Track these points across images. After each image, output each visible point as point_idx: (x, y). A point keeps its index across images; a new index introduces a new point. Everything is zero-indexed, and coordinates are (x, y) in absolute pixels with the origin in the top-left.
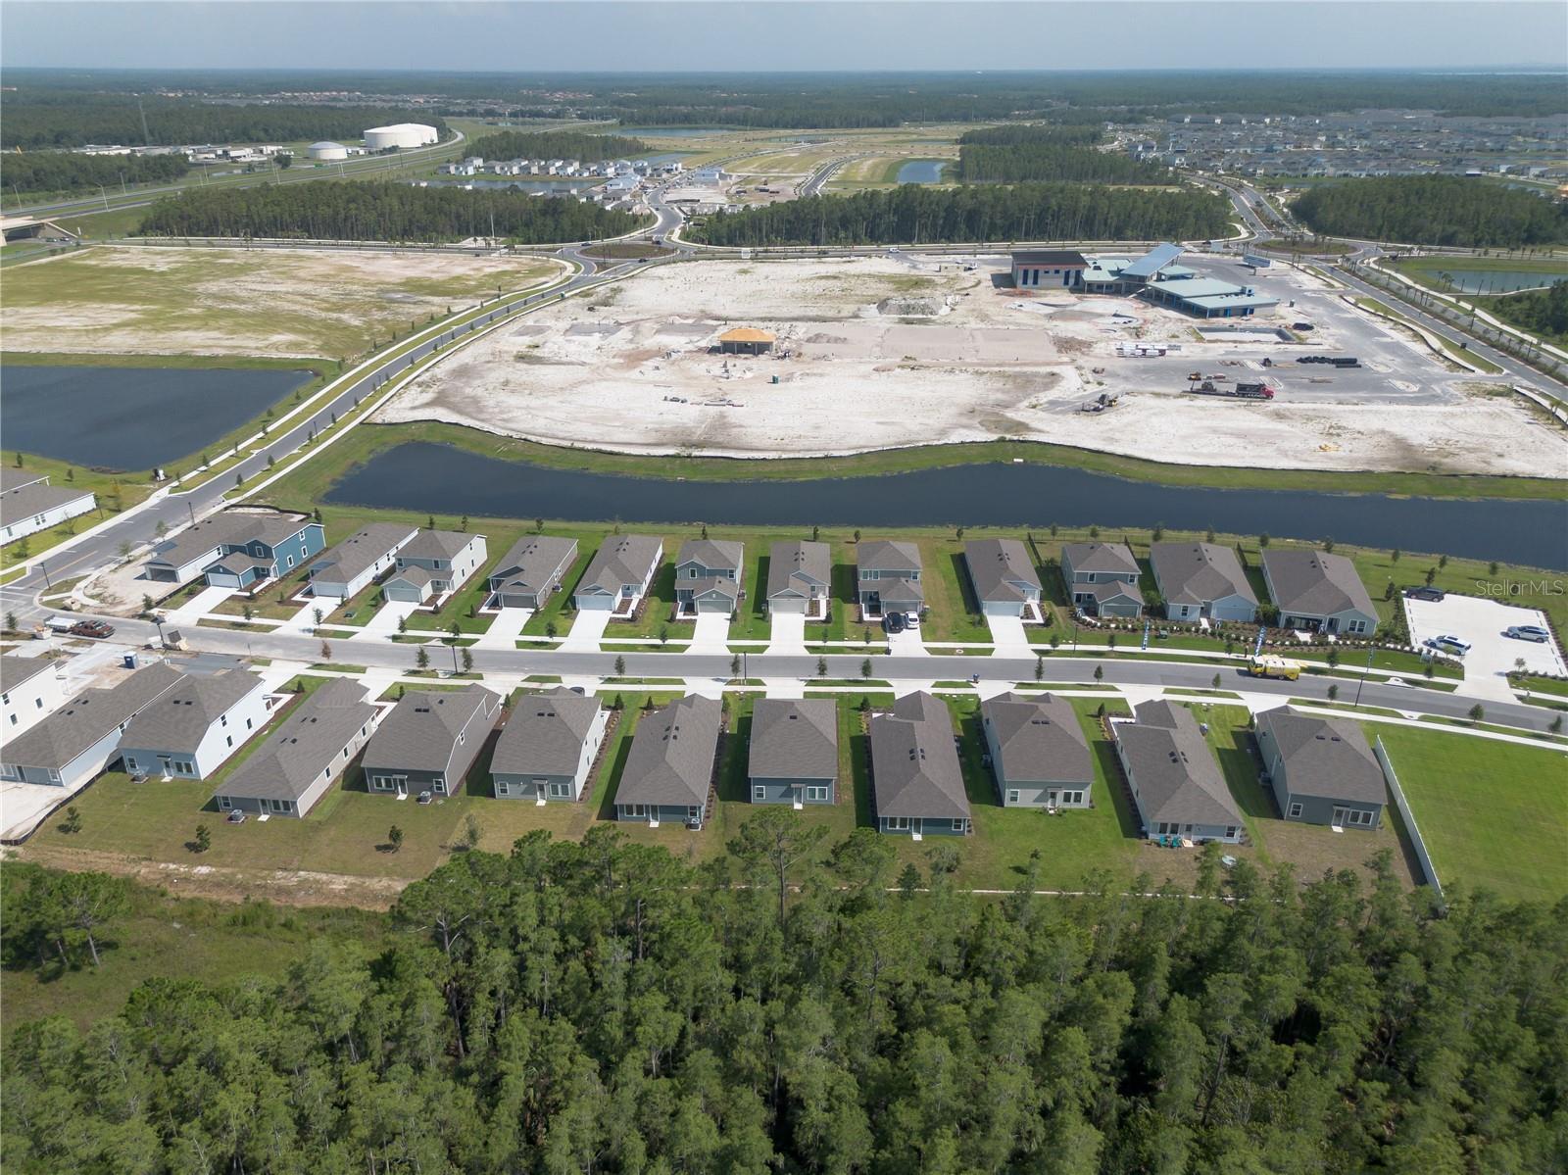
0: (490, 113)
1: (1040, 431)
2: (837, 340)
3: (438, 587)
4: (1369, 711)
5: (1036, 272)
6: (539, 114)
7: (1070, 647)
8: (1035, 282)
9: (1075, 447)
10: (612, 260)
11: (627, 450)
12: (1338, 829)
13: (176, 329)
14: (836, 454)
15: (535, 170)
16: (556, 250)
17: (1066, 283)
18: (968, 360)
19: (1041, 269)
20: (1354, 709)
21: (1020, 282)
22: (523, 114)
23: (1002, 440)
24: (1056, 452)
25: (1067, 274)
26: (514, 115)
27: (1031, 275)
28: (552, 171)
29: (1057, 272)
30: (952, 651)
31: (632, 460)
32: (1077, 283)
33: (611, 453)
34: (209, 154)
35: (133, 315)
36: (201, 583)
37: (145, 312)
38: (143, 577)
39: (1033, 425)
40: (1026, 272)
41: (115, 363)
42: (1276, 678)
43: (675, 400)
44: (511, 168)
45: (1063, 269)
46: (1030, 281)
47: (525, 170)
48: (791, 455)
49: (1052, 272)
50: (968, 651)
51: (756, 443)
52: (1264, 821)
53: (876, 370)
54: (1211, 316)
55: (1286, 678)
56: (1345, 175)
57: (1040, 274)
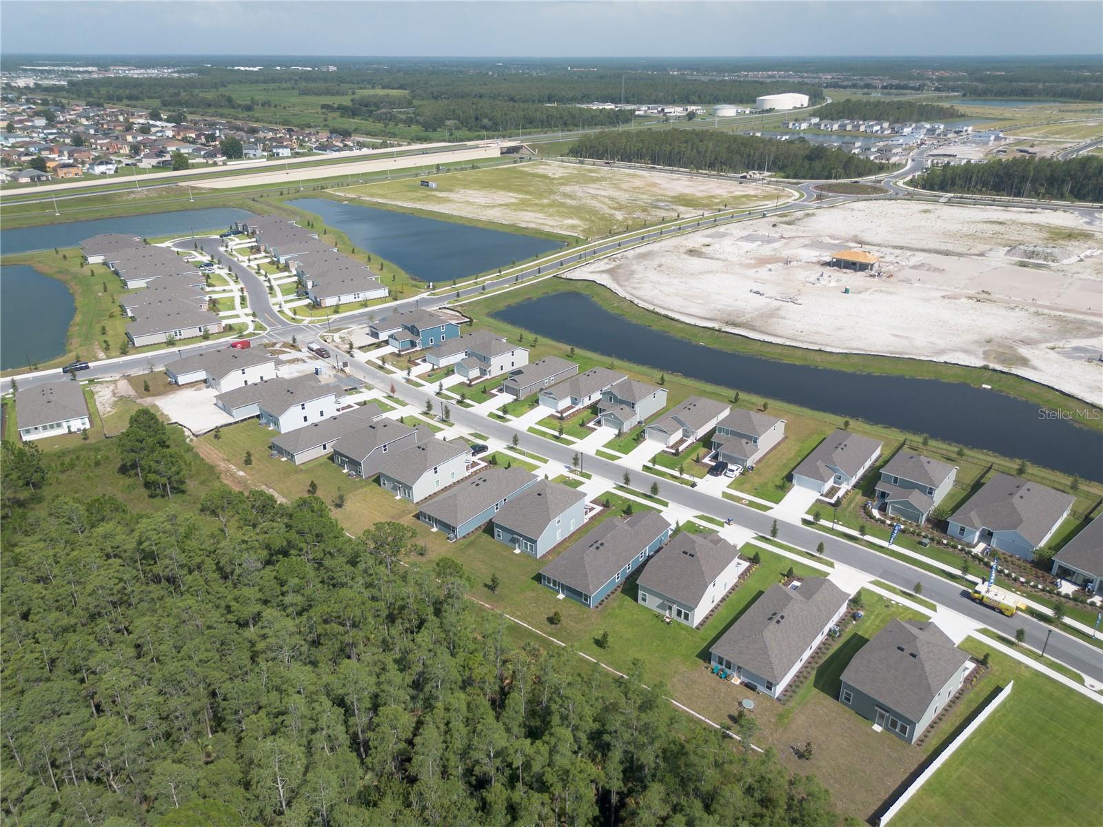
0: (868, 86)
1: (1034, 368)
2: (936, 270)
3: (483, 372)
4: (1052, 665)
6: (905, 87)
7: (829, 524)
9: (1049, 387)
10: (831, 194)
11: (683, 318)
12: (877, 728)
13: (526, 210)
14: (828, 349)
15: (849, 128)
16: (799, 183)
18: (1040, 302)
20: (1038, 658)
22: (891, 86)
23: (986, 368)
24: (1029, 387)
26: (884, 88)
28: (862, 128)
30: (739, 499)
31: (680, 326)
33: (673, 319)
34: (654, 110)
35: (514, 200)
36: (386, 342)
37: (521, 200)
38: (368, 334)
39: (1034, 362)
41: (480, 225)
42: (993, 608)
43: (757, 293)
44: (832, 125)
47: (843, 127)
48: (794, 344)
50: (751, 504)
51: (779, 332)
52: (822, 694)
53: (943, 297)
55: (1001, 612)
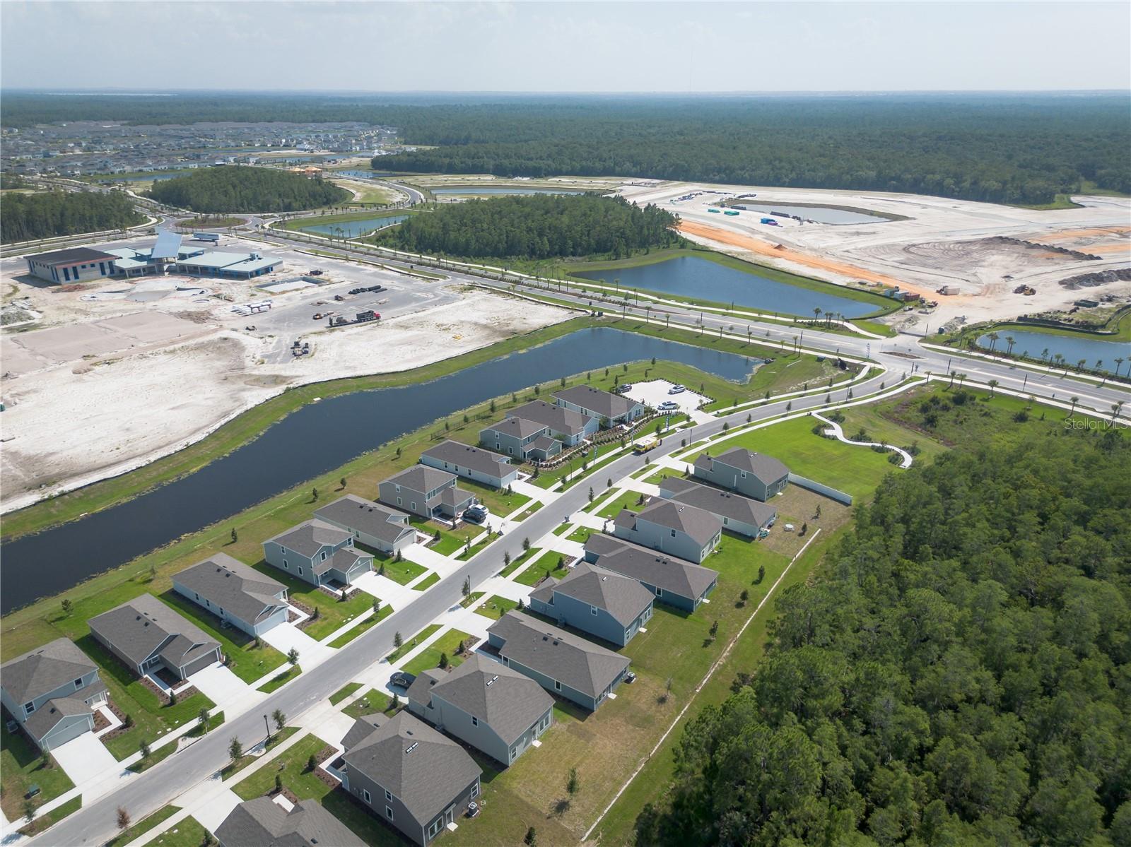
5: (75, 269)
8: (77, 277)
17: (103, 273)
19: (78, 265)
21: (63, 279)
25: (102, 265)
27: (71, 272)
29: (93, 266)
32: (112, 271)
40: (65, 270)
45: (97, 262)
46: (72, 277)
49: (88, 266)
53: (77, 373)
54: (252, 276)
56: (141, 171)
57: (79, 269)
